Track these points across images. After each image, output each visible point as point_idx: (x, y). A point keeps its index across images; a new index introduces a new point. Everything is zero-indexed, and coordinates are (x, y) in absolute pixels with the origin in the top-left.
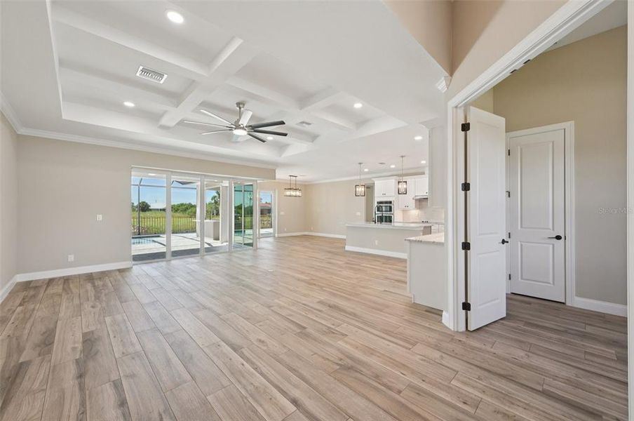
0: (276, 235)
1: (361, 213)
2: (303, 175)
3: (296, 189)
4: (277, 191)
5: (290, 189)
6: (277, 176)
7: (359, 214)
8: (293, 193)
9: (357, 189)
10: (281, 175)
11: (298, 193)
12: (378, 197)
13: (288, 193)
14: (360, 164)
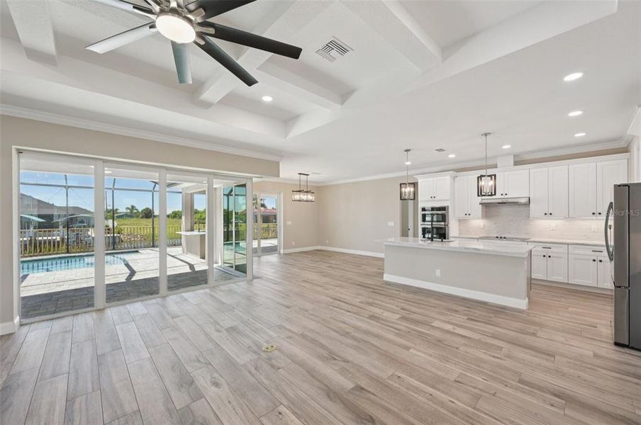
0: (282, 251)
1: (394, 224)
2: (318, 173)
3: (307, 192)
4: (282, 195)
5: (300, 191)
6: (282, 175)
7: (391, 224)
8: (304, 197)
9: (403, 190)
10: (288, 172)
11: (310, 197)
12: (425, 201)
13: (297, 197)
14: (407, 151)
